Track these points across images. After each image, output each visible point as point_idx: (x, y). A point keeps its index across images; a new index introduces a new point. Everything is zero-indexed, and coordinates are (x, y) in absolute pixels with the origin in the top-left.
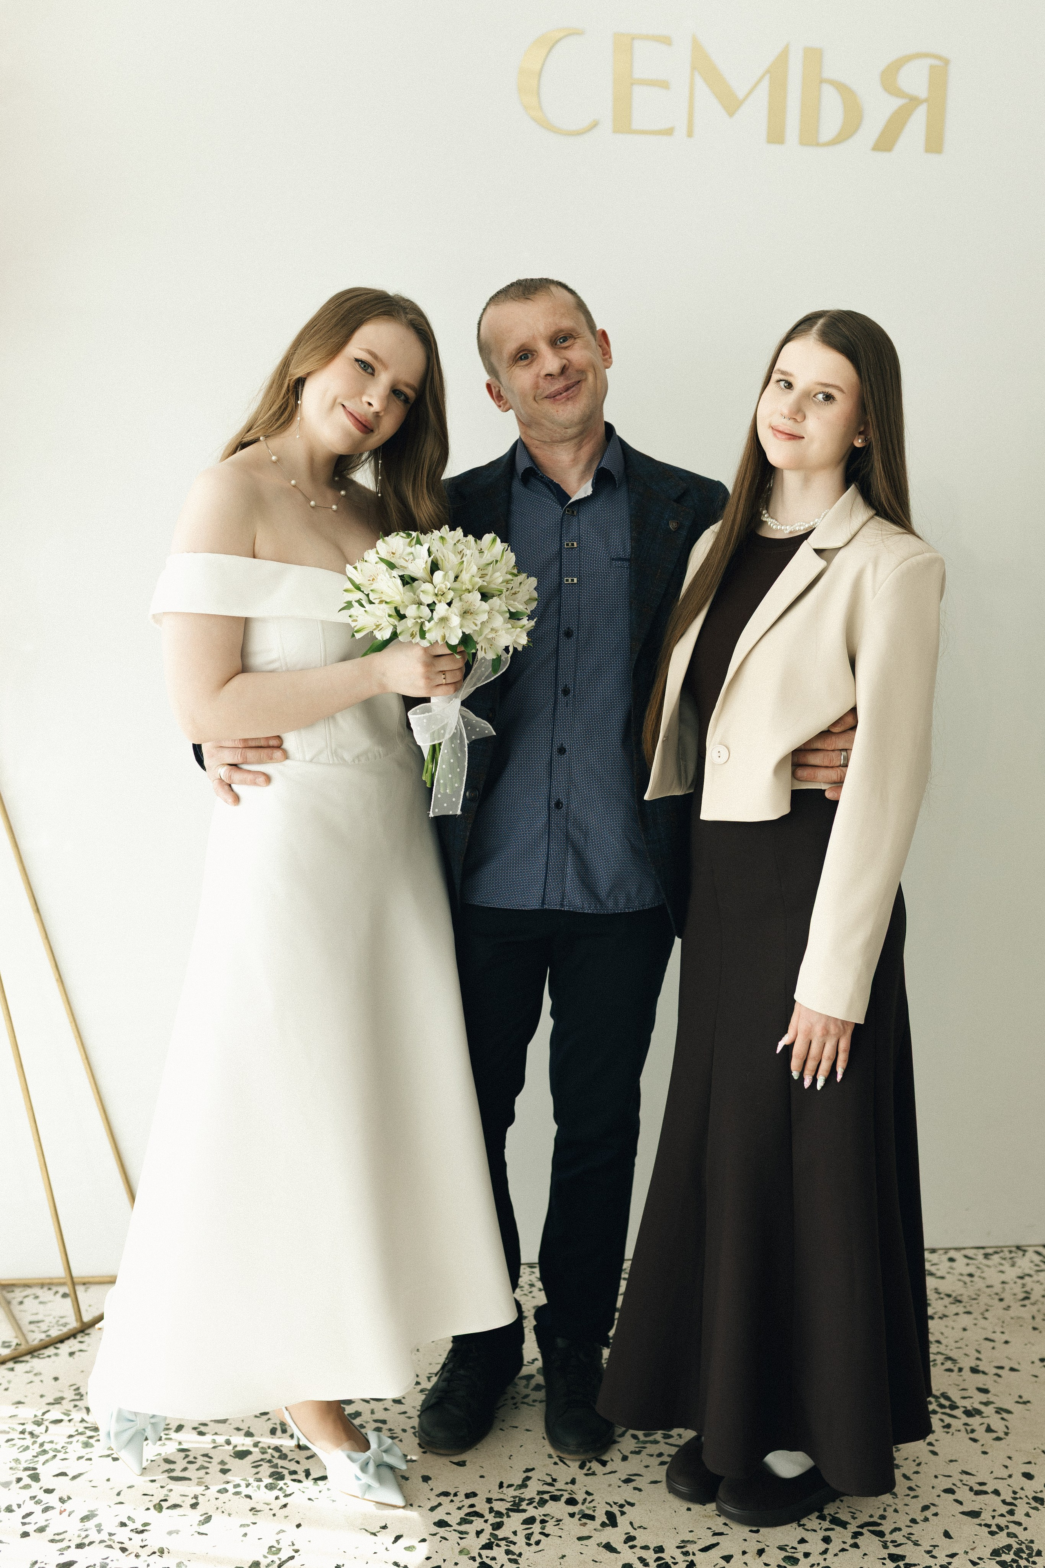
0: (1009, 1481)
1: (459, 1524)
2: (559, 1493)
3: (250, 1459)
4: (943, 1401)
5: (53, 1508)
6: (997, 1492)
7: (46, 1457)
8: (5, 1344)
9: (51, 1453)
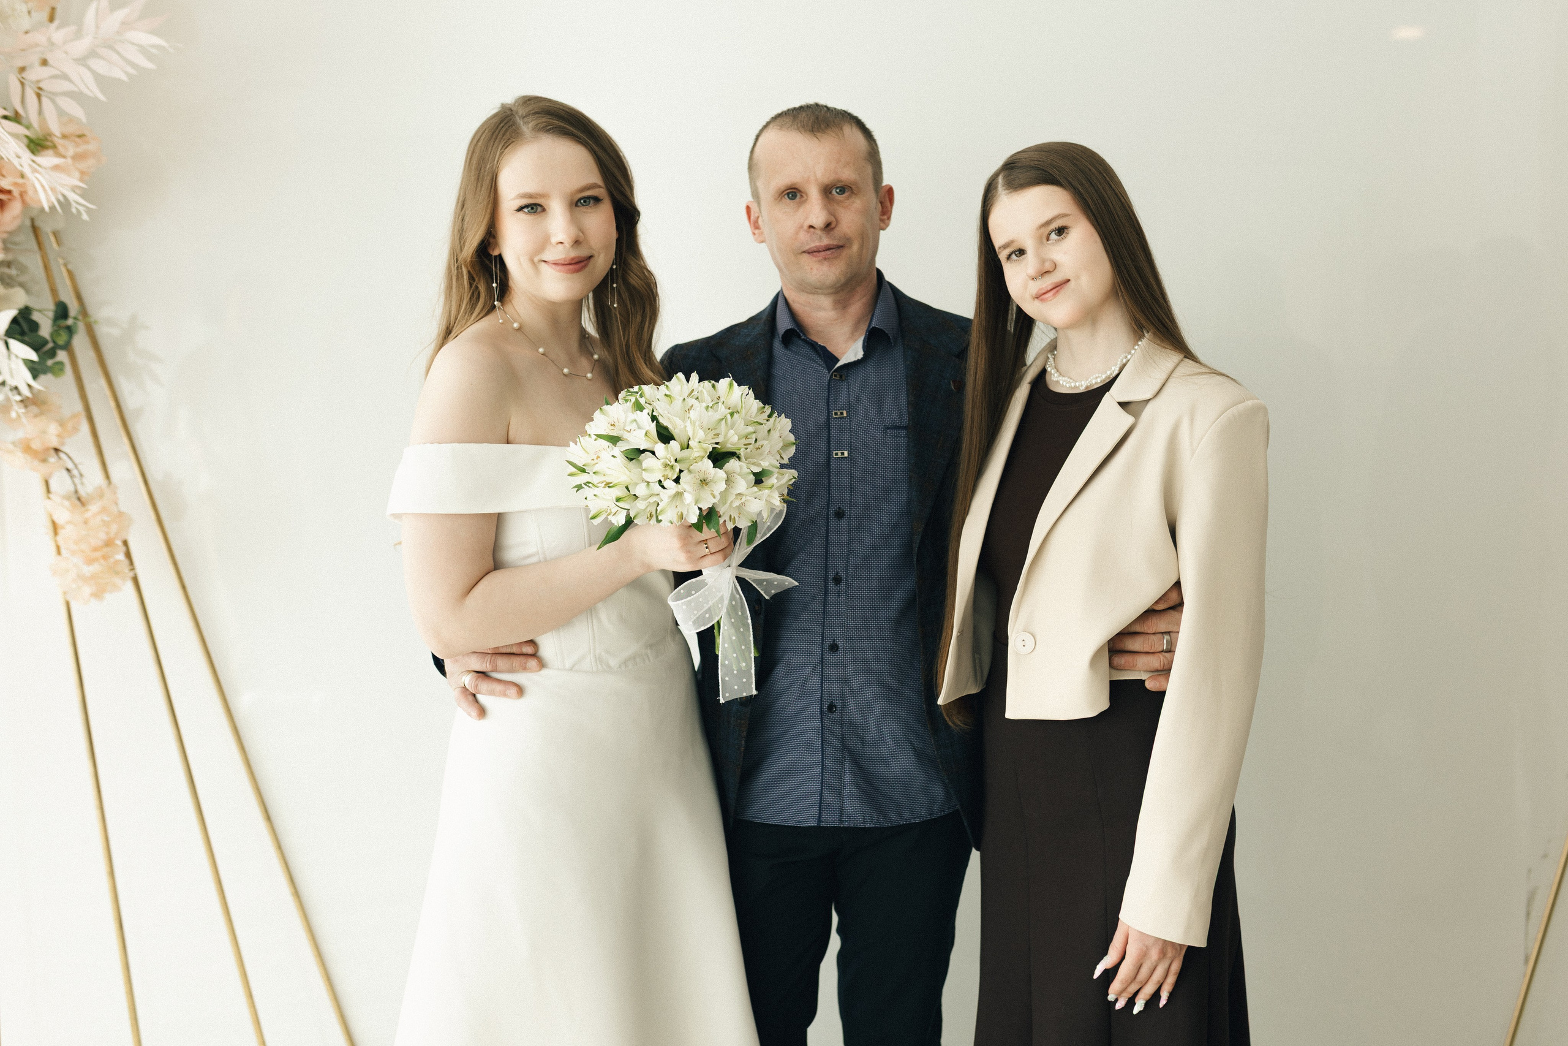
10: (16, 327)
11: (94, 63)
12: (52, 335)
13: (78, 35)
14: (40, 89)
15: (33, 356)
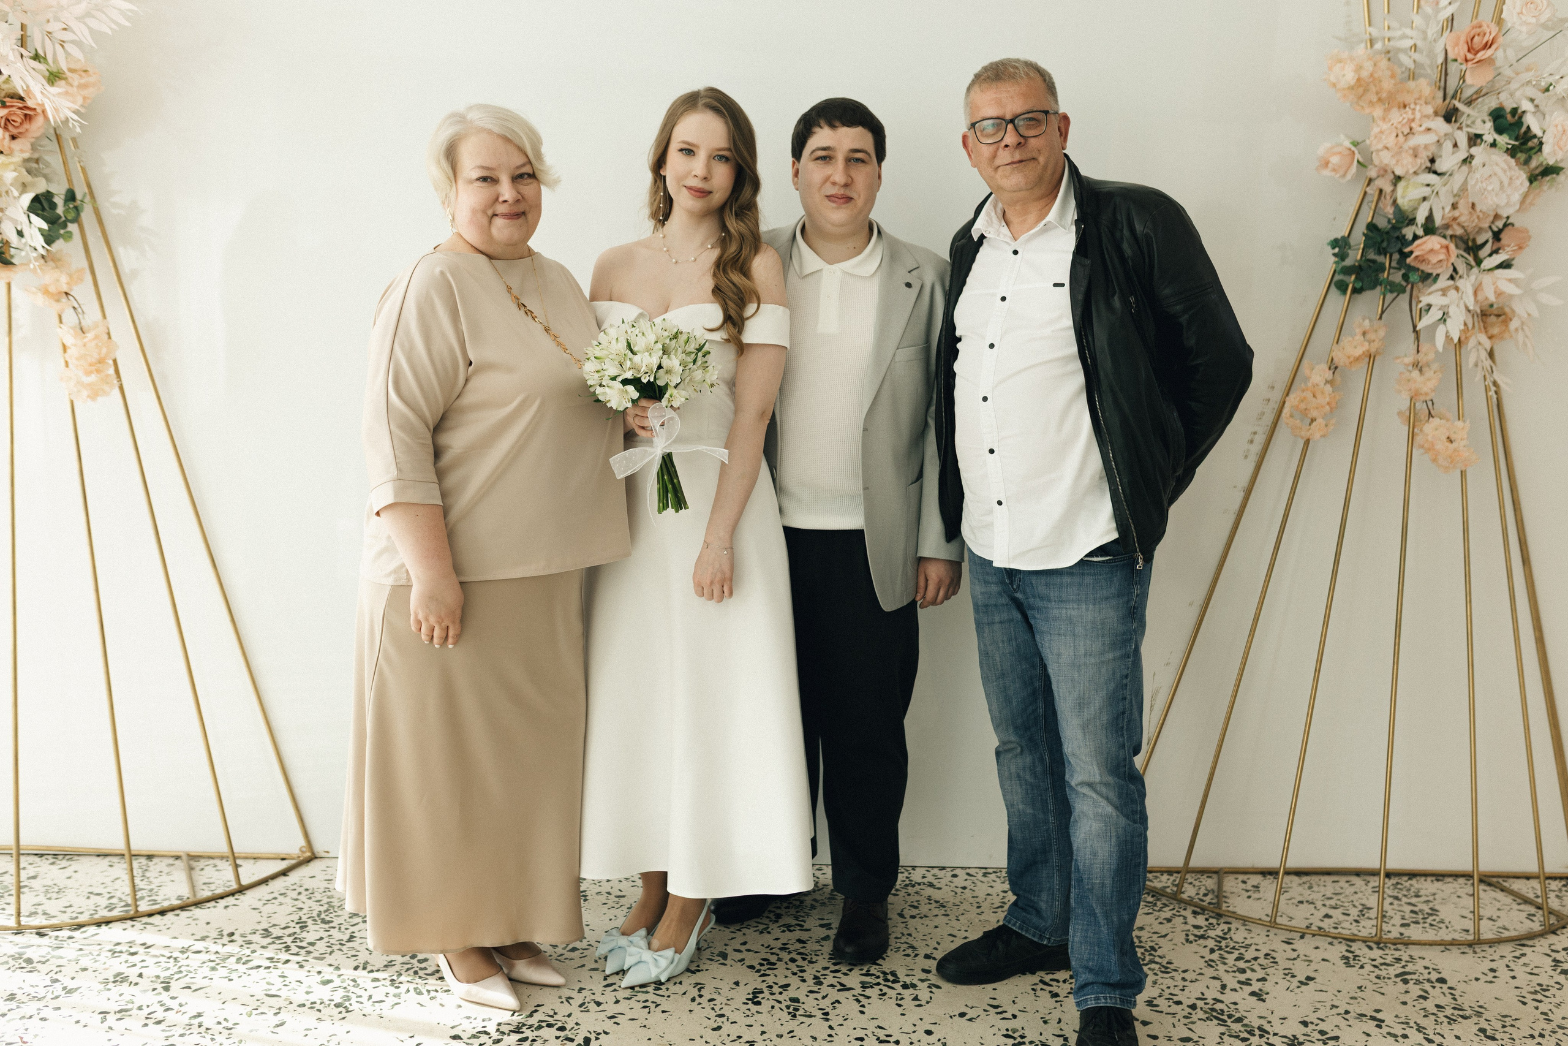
0: (912, 1035)
1: (469, 1038)
2: (554, 1022)
3: (331, 985)
4: (890, 977)
5: (172, 1009)
7: (180, 975)
8: (179, 898)
9: (185, 973)
10: (36, 205)
11: (88, 20)
12: (64, 212)
15: (45, 226)
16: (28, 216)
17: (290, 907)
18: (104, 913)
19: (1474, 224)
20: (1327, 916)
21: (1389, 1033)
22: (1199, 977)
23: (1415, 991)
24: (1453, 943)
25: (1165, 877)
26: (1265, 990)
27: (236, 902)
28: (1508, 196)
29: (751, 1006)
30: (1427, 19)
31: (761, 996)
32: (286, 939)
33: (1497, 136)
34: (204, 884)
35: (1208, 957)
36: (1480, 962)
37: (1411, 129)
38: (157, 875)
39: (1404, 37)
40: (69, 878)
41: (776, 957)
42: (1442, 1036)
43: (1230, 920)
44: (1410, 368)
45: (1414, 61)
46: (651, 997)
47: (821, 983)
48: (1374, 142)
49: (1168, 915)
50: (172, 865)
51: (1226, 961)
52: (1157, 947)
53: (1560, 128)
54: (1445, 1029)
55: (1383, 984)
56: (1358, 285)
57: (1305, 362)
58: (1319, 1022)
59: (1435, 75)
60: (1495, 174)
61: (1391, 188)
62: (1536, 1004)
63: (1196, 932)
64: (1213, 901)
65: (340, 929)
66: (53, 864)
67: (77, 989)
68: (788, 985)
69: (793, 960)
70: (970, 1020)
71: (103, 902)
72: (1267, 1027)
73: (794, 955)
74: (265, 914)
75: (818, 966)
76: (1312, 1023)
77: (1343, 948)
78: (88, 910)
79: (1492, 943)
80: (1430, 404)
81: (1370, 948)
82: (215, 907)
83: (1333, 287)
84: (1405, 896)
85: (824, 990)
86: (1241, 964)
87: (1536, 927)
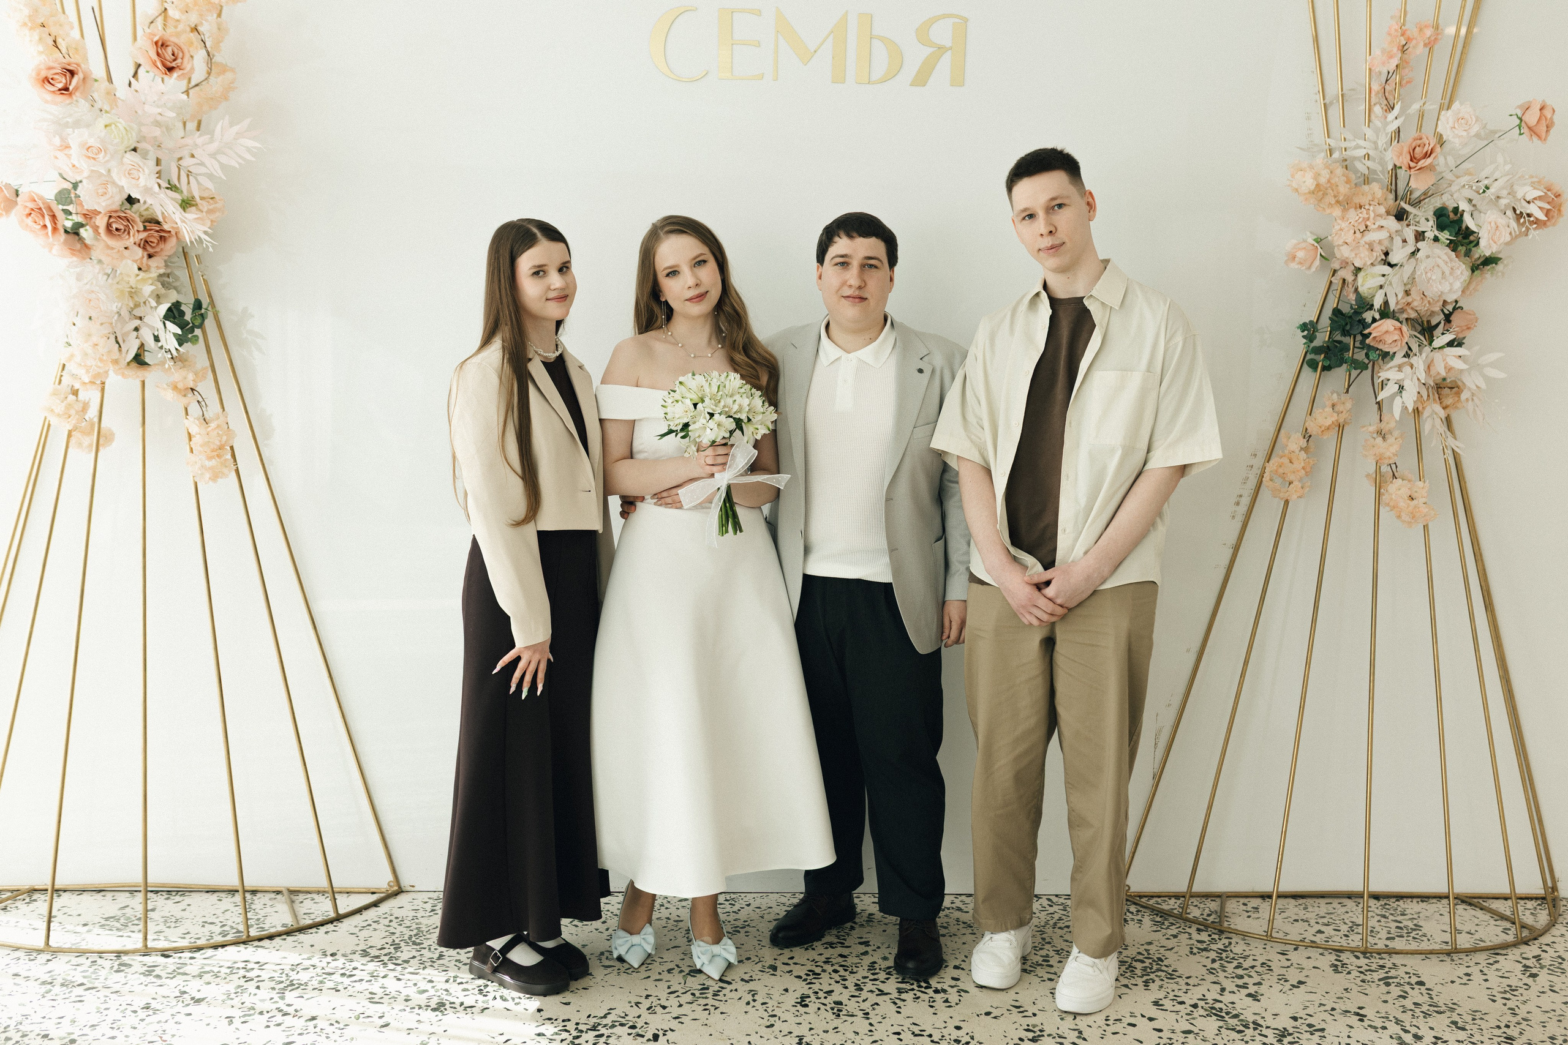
0: (944, 1030)
2: (626, 1022)
3: (426, 995)
5: (289, 1014)
6: (930, 1036)
7: (293, 987)
8: (283, 925)
9: (297, 986)
10: (170, 313)
11: (218, 156)
12: (192, 319)
13: (212, 141)
14: (189, 171)
15: (179, 331)
16: (164, 324)
17: (383, 932)
18: (219, 939)
19: (1426, 309)
20: (1320, 932)
21: (1370, 1026)
22: (1200, 982)
23: (1396, 991)
24: (1432, 952)
25: (1173, 900)
26: (1260, 992)
27: (335, 929)
28: (1451, 284)
29: (799, 1007)
30: (1377, 132)
31: (808, 1000)
32: (382, 958)
33: (1437, 233)
34: (305, 914)
35: (1210, 966)
36: (1457, 968)
37: (1366, 227)
38: (262, 907)
39: (1358, 147)
40: (184, 910)
41: (821, 969)
42: (1418, 1028)
43: (1230, 935)
44: (1375, 435)
45: (1368, 168)
46: (710, 1001)
47: (861, 990)
48: (1335, 238)
49: (1175, 932)
50: (275, 899)
51: (1226, 969)
52: (1163, 958)
53: (1493, 224)
54: (1421, 1022)
55: (1367, 987)
56: (1327, 363)
57: (1282, 431)
58: (1308, 1017)
59: (1386, 179)
60: (1438, 266)
61: (1353, 278)
62: (1504, 1001)
63: (1199, 945)
64: (1216, 920)
65: (430, 949)
66: (167, 899)
67: (203, 999)
68: (832, 991)
69: (835, 971)
70: (995, 1018)
71: (217, 929)
72: (1261, 1022)
73: (836, 967)
74: (362, 938)
75: (859, 976)
76: (1301, 1018)
77: (1333, 957)
78: (205, 936)
79: (1468, 952)
80: (1394, 466)
81: (1358, 958)
82: (317, 932)
83: (1305, 365)
84: (1392, 914)
85: (864, 994)
86: (1240, 972)
87: (1510, 938)
